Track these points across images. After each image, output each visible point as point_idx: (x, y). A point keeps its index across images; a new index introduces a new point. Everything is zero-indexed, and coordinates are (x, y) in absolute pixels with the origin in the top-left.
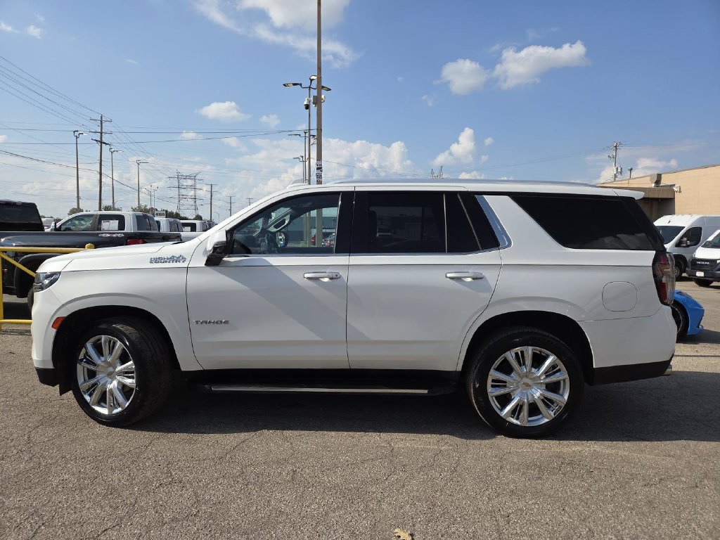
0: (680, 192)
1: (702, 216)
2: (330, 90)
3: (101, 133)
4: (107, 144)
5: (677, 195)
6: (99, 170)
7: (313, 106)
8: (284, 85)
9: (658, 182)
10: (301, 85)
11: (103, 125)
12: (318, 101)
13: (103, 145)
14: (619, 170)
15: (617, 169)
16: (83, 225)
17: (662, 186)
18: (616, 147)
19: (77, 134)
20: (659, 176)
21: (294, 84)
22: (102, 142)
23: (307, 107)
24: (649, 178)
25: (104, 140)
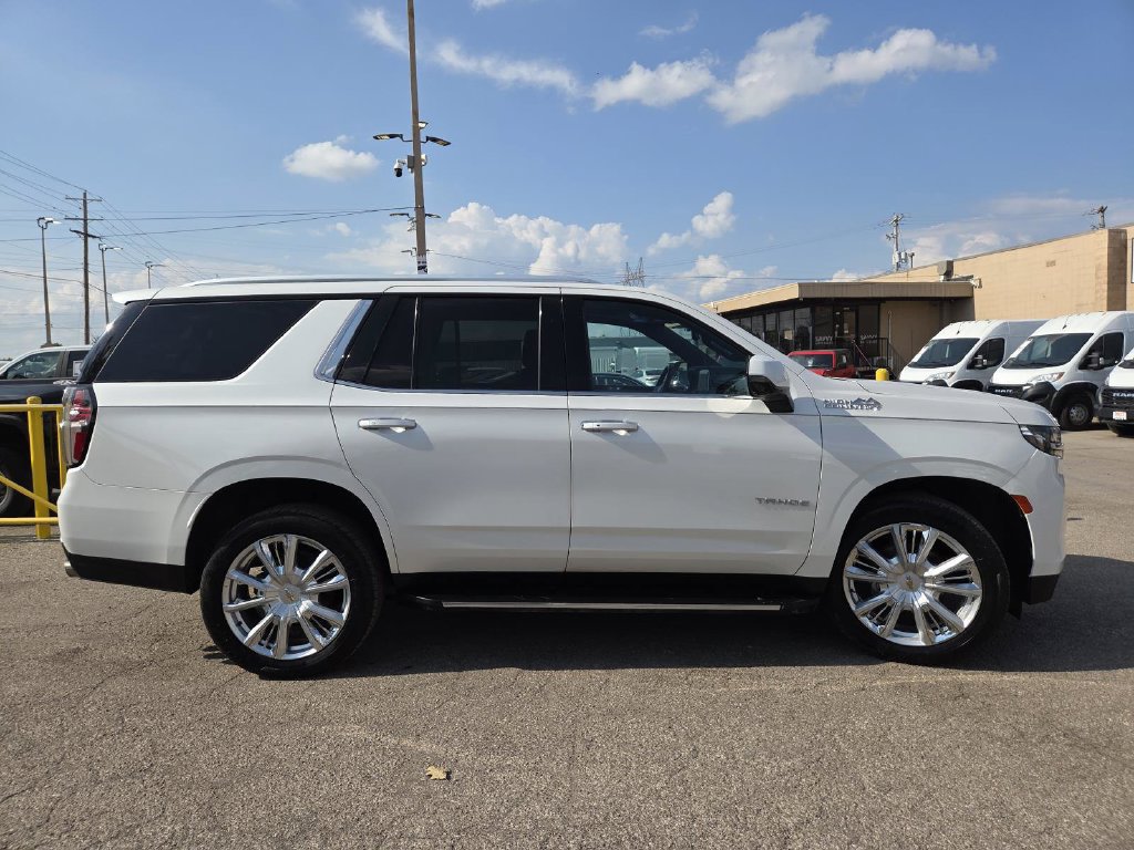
0: (980, 286)
1: (1002, 322)
2: (449, 144)
3: (85, 220)
4: (94, 237)
5: (976, 291)
6: (82, 279)
7: (406, 171)
8: (376, 138)
9: (948, 274)
10: (401, 136)
11: (88, 206)
12: (415, 163)
13: (90, 239)
14: (903, 257)
15: (900, 254)
16: (44, 369)
17: (955, 280)
18: (896, 221)
19: (42, 223)
20: (950, 264)
21: (392, 136)
22: (86, 235)
23: (399, 173)
24: (936, 267)
25: (90, 232)
